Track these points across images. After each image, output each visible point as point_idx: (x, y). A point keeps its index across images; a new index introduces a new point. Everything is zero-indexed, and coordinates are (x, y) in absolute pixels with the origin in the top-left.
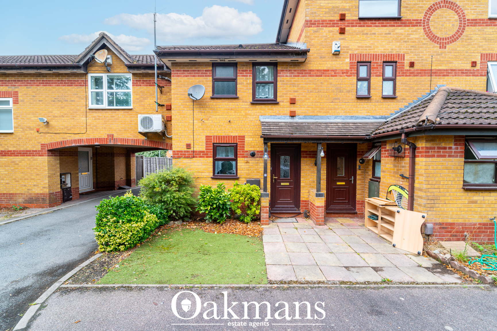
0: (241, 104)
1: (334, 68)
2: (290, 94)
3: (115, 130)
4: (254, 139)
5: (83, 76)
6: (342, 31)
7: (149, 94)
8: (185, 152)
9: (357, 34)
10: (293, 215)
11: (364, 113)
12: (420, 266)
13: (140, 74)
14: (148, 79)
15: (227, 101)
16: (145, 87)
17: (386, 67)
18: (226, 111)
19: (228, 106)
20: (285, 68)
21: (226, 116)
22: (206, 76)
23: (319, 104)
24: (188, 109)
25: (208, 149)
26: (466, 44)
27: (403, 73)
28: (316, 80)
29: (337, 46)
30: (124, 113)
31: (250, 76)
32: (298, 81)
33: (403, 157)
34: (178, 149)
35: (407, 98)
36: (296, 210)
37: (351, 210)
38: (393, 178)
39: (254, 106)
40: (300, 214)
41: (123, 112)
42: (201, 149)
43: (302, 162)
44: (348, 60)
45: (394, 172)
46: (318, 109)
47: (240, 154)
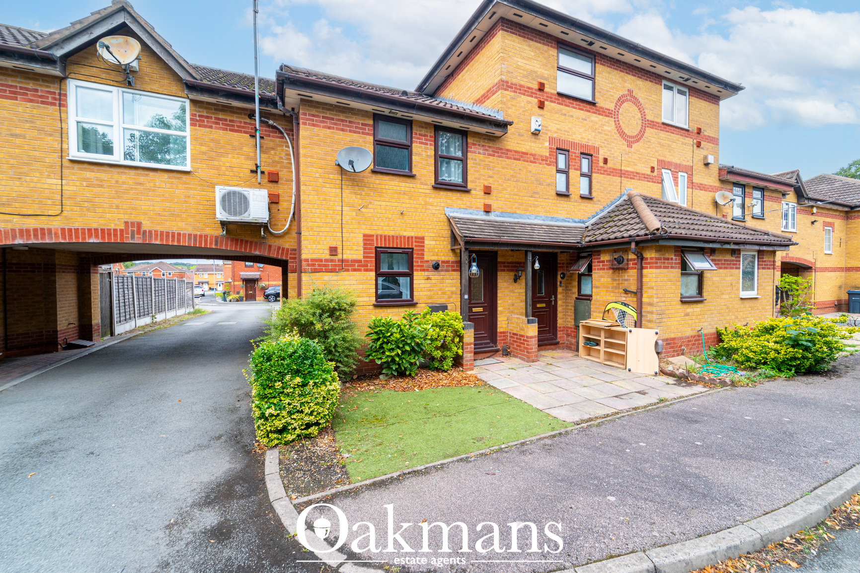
0: (419, 186)
1: (534, 152)
2: (484, 179)
3: (145, 214)
4: (438, 243)
5: (53, 82)
6: (541, 106)
7: (229, 147)
8: (326, 260)
9: (556, 113)
10: (489, 354)
11: (563, 215)
12: (668, 384)
13: (209, 103)
14: (228, 118)
15: (398, 179)
16: (221, 132)
17: (583, 160)
18: (396, 196)
19: (398, 188)
20: (477, 141)
21: (396, 204)
22: (363, 133)
23: (517, 197)
24: (332, 186)
25: (367, 257)
26: (647, 146)
27: (598, 170)
28: (514, 165)
29: (538, 124)
30: (169, 178)
31: (431, 145)
32: (493, 163)
33: (625, 269)
34: (314, 256)
35: (602, 200)
36: (493, 347)
37: (552, 339)
38: (612, 294)
39: (437, 192)
40: (497, 351)
41: (166, 176)
42: (355, 257)
43: (498, 277)
44: (547, 144)
45: (613, 287)
46: (517, 204)
47: (418, 266)
